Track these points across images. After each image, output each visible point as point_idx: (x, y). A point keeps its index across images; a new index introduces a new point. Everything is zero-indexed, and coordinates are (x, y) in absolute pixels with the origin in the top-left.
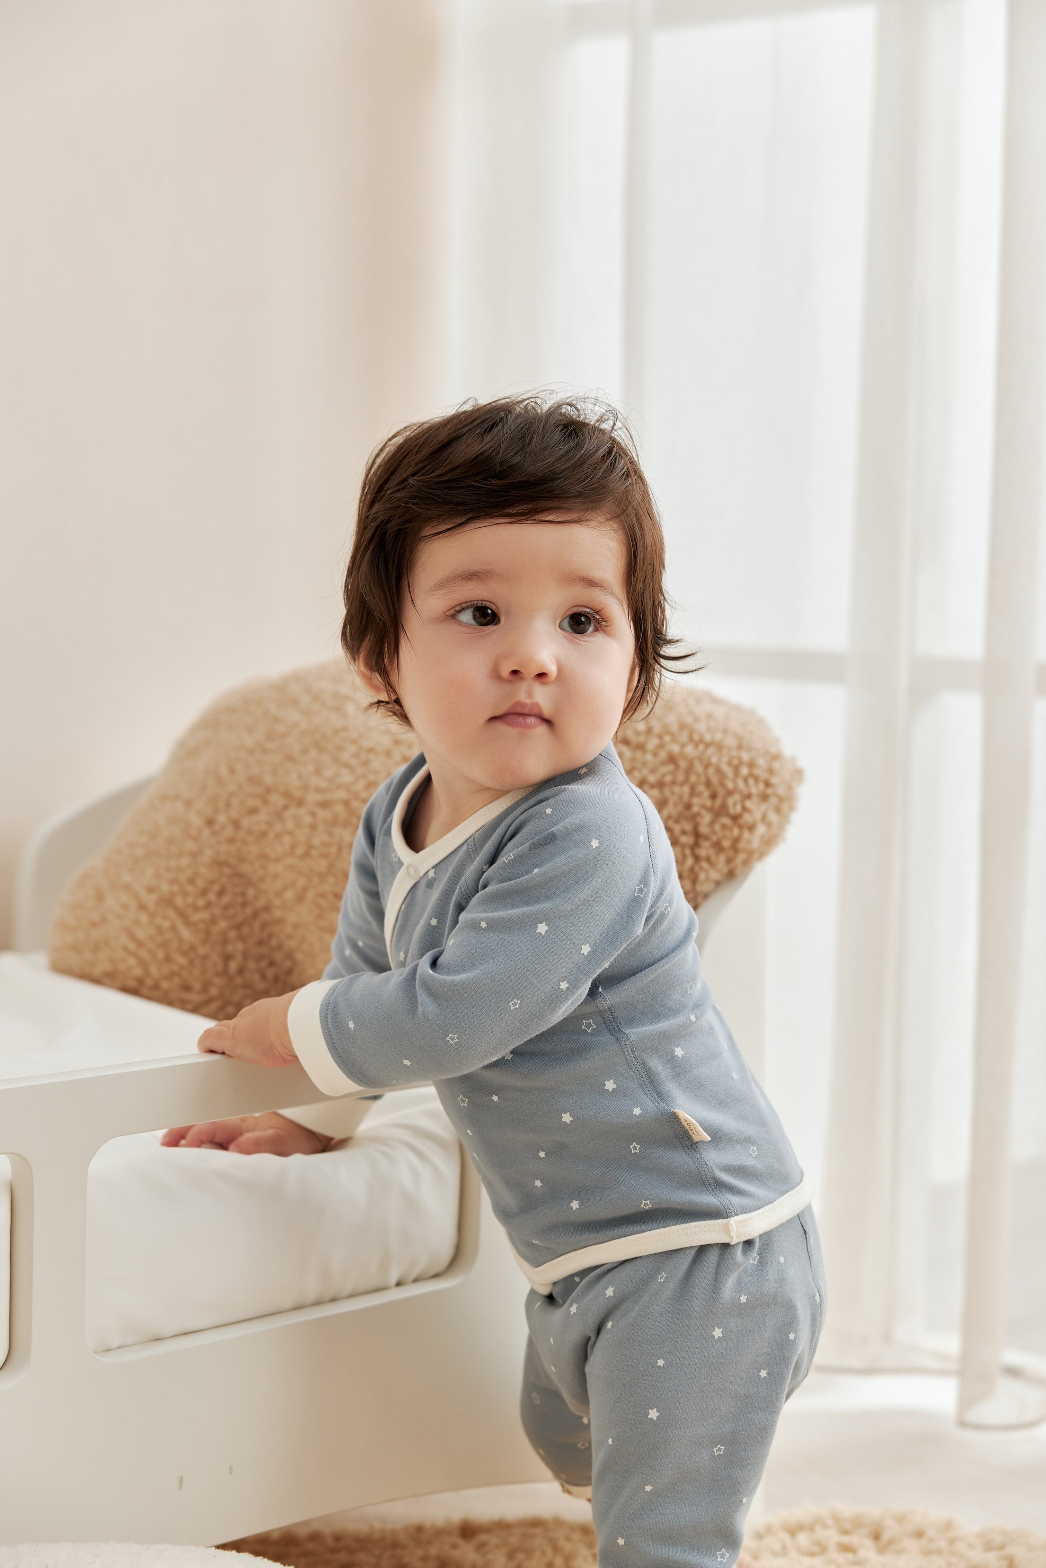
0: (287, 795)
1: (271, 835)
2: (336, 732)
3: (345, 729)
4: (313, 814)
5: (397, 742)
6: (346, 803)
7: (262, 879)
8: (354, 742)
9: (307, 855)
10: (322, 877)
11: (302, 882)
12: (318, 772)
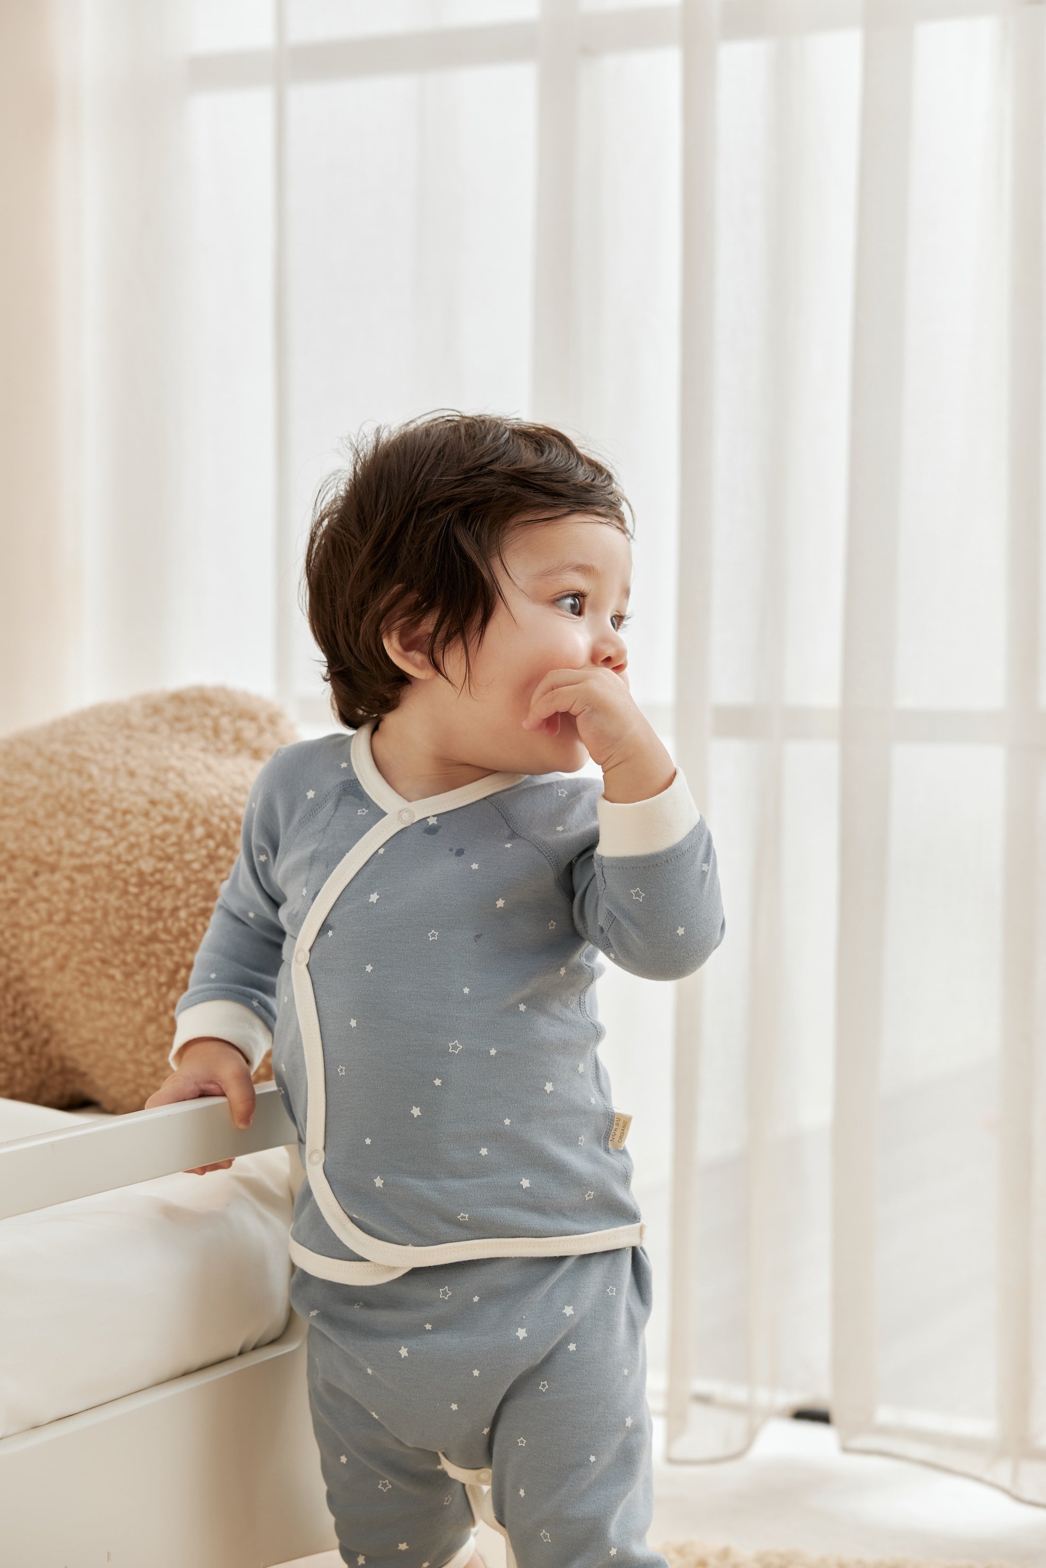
0: (36, 860)
1: (22, 903)
2: (83, 795)
3: (92, 791)
4: (72, 880)
5: (153, 803)
6: (108, 867)
7: (14, 948)
8: (104, 804)
9: (67, 921)
10: (88, 944)
11: (64, 949)
12: (69, 836)
